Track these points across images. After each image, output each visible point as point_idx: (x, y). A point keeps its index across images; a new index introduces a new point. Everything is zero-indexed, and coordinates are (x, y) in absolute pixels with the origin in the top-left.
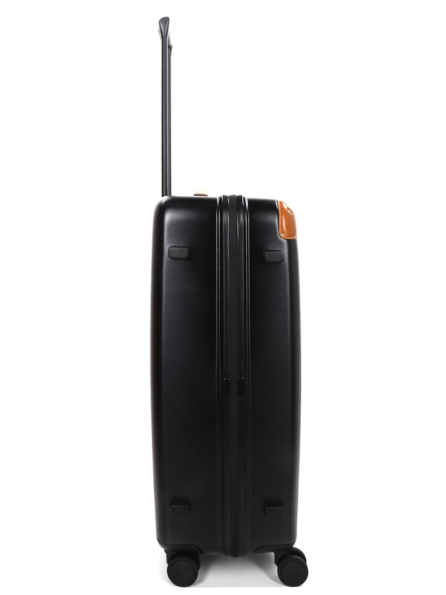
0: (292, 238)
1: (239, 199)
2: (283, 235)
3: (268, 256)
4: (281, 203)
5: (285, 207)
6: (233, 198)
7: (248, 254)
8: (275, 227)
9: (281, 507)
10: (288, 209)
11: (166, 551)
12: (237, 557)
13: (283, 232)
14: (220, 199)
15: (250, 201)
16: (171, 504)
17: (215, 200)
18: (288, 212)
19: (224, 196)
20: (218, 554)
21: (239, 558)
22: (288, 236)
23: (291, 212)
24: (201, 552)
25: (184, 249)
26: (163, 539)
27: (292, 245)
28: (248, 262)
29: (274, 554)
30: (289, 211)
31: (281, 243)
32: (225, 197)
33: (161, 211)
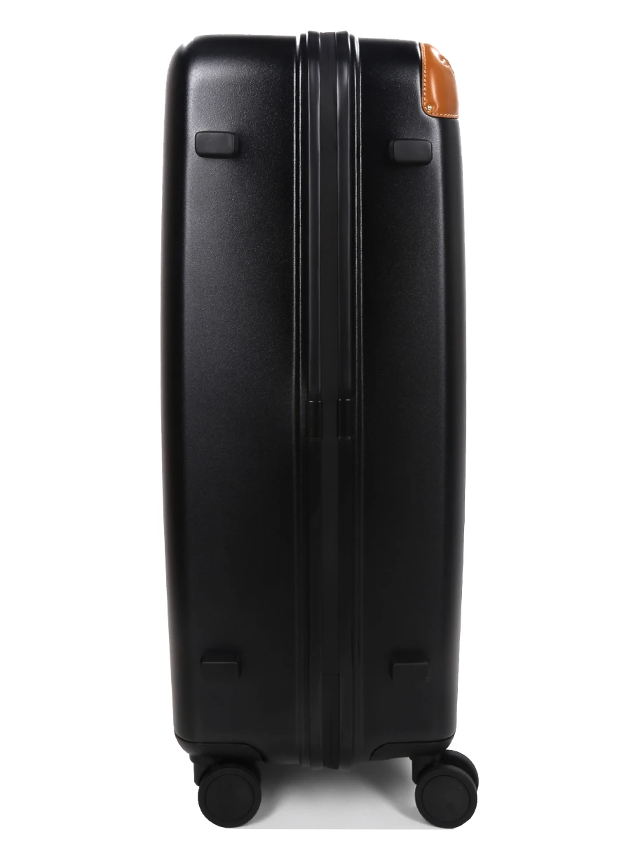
0: (448, 116)
1: (342, 37)
2: (430, 107)
3: (400, 150)
4: (428, 47)
5: (436, 54)
6: (327, 37)
7: (359, 148)
8: (415, 93)
9: (426, 663)
10: (442, 58)
11: (193, 759)
12: (336, 767)
13: (431, 103)
14: (303, 38)
15: (365, 44)
16: (202, 660)
17: (292, 41)
18: (440, 65)
19: (310, 33)
20: (296, 762)
21: (341, 769)
22: (439, 111)
23: (448, 63)
24: (264, 759)
25: (229, 135)
26: (187, 733)
27: (449, 129)
28: (359, 162)
29: (411, 761)
30: (443, 62)
31: (426, 126)
32: (313, 35)
33: (183, 63)
